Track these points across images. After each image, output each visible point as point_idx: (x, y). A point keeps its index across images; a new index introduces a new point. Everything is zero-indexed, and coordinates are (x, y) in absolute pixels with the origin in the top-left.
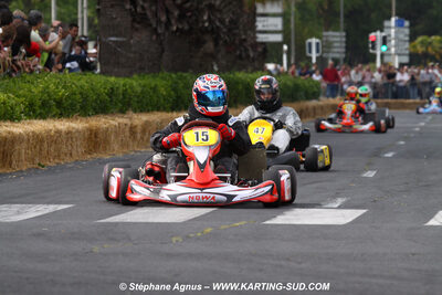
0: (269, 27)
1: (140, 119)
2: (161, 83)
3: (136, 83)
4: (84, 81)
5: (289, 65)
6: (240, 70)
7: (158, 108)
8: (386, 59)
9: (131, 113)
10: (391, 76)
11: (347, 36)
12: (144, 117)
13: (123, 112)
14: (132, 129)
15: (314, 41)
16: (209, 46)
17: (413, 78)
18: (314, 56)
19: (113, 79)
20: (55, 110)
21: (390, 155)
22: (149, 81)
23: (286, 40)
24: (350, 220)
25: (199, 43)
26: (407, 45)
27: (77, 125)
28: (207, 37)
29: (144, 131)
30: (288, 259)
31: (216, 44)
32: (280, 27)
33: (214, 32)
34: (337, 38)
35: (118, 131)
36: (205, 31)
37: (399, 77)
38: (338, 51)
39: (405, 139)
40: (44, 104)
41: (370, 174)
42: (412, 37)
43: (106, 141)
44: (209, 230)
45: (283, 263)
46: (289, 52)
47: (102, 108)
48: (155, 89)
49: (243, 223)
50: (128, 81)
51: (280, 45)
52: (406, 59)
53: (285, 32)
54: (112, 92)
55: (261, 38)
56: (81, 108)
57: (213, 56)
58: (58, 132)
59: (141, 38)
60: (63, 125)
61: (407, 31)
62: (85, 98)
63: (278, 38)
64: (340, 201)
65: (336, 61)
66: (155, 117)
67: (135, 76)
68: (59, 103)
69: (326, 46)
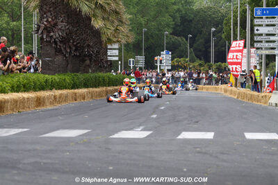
0: (113, 54)
1: (58, 92)
2: (68, 78)
3: (57, 78)
4: (35, 77)
5: (121, 71)
6: (100, 72)
7: (65, 88)
8: (162, 68)
9: (54, 90)
10: (164, 75)
11: (145, 58)
12: (60, 92)
13: (51, 89)
14: (55, 97)
15: (132, 60)
16: (88, 62)
17: (172, 76)
18: (132, 66)
19: (47, 76)
20: (22, 89)
21: (162, 108)
22: (62, 77)
23: (120, 59)
24: (145, 136)
25: (84, 61)
26: (170, 62)
27: (31, 95)
28: (87, 58)
29: (60, 98)
30: (119, 153)
31: (91, 61)
32: (117, 54)
33: (90, 56)
34: (141, 59)
35: (49, 97)
36: (85, 56)
37: (167, 75)
38: (142, 64)
39: (169, 101)
40: (18, 86)
41: (154, 116)
42: (173, 59)
43: (44, 102)
44: (85, 140)
45: (117, 154)
46: (121, 64)
47: (42, 88)
48: (64, 80)
49: (100, 137)
50: (53, 76)
51: (117, 61)
52: (170, 68)
53: (120, 56)
54: (46, 81)
55: (109, 58)
56: (34, 88)
57: (89, 66)
58: (24, 98)
59: (59, 59)
60: (26, 95)
61: (170, 56)
62: (35, 84)
63: (117, 59)
64: (141, 128)
65: (141, 68)
66: (64, 92)
67: (56, 75)
68: (24, 86)
69: (136, 62)
